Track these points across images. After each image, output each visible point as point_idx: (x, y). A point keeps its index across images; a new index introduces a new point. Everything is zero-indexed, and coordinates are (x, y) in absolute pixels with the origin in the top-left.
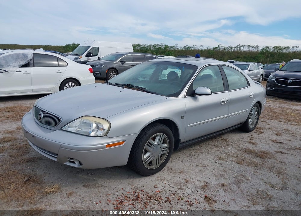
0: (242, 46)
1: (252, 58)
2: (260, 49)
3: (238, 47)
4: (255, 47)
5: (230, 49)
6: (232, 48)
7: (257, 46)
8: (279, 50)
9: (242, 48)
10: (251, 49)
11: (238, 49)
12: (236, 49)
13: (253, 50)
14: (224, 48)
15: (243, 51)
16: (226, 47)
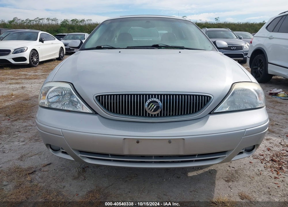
0: (41, 19)
1: (54, 31)
2: (59, 22)
3: (37, 20)
4: (54, 20)
5: (28, 22)
6: (30, 21)
7: (56, 19)
8: (77, 23)
9: (41, 21)
10: (50, 22)
11: (38, 22)
12: (35, 23)
13: (53, 23)
14: (21, 21)
15: (43, 24)
16: (24, 20)
